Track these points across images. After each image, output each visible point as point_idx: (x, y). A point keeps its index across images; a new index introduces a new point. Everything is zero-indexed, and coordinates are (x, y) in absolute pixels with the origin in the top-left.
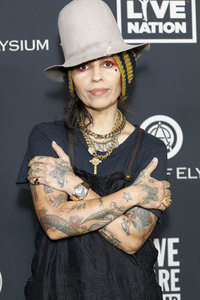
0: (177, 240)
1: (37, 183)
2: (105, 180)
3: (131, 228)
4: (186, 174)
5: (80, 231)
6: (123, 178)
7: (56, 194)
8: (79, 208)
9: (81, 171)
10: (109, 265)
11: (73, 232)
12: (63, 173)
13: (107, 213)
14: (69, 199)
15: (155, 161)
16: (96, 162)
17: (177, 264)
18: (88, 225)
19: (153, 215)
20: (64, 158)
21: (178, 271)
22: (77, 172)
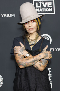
0: (51, 68)
1: (16, 53)
2: (34, 52)
3: (41, 64)
4: (53, 50)
5: (28, 66)
6: (39, 51)
7: (21, 56)
8: (27, 59)
9: (28, 50)
10: (35, 75)
11: (26, 66)
12: (23, 50)
13: (35, 61)
14: (25, 57)
15: (47, 46)
16: (31, 47)
17: (51, 75)
18: (30, 64)
19: (47, 61)
20: (23, 46)
21: (51, 77)
22: (27, 50)
